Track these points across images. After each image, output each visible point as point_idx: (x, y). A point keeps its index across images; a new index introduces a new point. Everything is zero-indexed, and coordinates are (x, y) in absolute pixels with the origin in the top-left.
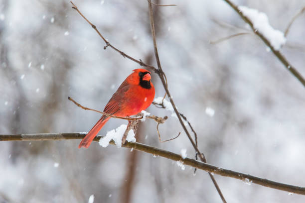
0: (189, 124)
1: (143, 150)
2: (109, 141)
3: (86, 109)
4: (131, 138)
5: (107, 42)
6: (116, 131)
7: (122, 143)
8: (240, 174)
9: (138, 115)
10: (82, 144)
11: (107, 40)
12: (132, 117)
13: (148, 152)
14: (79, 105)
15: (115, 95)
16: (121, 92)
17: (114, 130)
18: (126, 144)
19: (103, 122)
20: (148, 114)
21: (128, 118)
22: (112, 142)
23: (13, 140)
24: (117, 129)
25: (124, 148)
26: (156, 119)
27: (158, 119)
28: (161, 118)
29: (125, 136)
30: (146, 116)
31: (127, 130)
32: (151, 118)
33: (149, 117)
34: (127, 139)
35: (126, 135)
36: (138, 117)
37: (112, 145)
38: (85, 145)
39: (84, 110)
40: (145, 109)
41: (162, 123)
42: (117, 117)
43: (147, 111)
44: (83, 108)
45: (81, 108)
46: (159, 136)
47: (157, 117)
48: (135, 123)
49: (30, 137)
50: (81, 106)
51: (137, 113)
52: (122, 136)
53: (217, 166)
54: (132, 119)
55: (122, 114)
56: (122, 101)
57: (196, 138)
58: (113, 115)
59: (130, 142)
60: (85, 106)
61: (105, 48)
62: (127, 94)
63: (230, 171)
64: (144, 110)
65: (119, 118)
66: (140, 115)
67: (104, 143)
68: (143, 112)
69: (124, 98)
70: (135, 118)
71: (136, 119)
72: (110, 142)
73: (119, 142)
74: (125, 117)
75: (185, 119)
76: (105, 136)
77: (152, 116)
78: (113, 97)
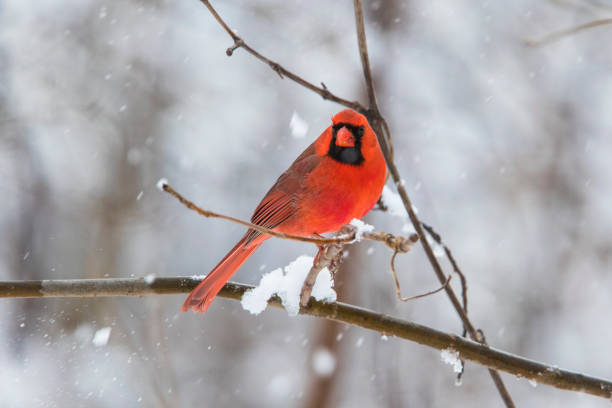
0: (448, 252)
1: (356, 321)
2: (268, 298)
3: (208, 214)
4: (325, 289)
5: (235, 38)
6: (284, 274)
7: (301, 304)
8: (605, 383)
9: (342, 231)
10: (190, 303)
11: (235, 31)
12: (326, 235)
13: (366, 327)
14: (190, 205)
15: (284, 178)
16: (299, 171)
17: (280, 270)
18: (311, 305)
19: (248, 247)
20: (369, 228)
21: (315, 238)
22: (275, 300)
23: (21, 295)
24: (287, 268)
25: (306, 316)
26: (389, 241)
27: (393, 240)
28: (402, 239)
29: (308, 285)
30: (364, 235)
31: (315, 268)
32: (377, 238)
33: (371, 236)
34: (313, 294)
35: (311, 282)
36: (342, 237)
37: (275, 308)
38: (199, 304)
39: (203, 217)
40: (363, 216)
41: (405, 252)
42: (288, 237)
43: (366, 222)
44: (201, 211)
45: (195, 213)
46: (398, 284)
47: (392, 237)
48: (335, 252)
49: (63, 288)
50: (196, 208)
51: (340, 226)
52: (300, 284)
53: (544, 364)
54: (327, 241)
55: (301, 228)
56: (301, 196)
57: (464, 289)
58: (274, 230)
59: (320, 302)
60: (206, 209)
61: (229, 53)
62: (312, 180)
63: (580, 376)
64: (358, 218)
65: (293, 238)
66: (348, 231)
67: (254, 302)
68: (356, 222)
69: (305, 189)
70: (334, 238)
71: (339, 241)
72: (270, 301)
73: (292, 302)
74: (309, 237)
75: (437, 238)
76: (258, 284)
77: (378, 233)
78: (278, 182)
